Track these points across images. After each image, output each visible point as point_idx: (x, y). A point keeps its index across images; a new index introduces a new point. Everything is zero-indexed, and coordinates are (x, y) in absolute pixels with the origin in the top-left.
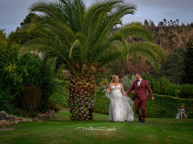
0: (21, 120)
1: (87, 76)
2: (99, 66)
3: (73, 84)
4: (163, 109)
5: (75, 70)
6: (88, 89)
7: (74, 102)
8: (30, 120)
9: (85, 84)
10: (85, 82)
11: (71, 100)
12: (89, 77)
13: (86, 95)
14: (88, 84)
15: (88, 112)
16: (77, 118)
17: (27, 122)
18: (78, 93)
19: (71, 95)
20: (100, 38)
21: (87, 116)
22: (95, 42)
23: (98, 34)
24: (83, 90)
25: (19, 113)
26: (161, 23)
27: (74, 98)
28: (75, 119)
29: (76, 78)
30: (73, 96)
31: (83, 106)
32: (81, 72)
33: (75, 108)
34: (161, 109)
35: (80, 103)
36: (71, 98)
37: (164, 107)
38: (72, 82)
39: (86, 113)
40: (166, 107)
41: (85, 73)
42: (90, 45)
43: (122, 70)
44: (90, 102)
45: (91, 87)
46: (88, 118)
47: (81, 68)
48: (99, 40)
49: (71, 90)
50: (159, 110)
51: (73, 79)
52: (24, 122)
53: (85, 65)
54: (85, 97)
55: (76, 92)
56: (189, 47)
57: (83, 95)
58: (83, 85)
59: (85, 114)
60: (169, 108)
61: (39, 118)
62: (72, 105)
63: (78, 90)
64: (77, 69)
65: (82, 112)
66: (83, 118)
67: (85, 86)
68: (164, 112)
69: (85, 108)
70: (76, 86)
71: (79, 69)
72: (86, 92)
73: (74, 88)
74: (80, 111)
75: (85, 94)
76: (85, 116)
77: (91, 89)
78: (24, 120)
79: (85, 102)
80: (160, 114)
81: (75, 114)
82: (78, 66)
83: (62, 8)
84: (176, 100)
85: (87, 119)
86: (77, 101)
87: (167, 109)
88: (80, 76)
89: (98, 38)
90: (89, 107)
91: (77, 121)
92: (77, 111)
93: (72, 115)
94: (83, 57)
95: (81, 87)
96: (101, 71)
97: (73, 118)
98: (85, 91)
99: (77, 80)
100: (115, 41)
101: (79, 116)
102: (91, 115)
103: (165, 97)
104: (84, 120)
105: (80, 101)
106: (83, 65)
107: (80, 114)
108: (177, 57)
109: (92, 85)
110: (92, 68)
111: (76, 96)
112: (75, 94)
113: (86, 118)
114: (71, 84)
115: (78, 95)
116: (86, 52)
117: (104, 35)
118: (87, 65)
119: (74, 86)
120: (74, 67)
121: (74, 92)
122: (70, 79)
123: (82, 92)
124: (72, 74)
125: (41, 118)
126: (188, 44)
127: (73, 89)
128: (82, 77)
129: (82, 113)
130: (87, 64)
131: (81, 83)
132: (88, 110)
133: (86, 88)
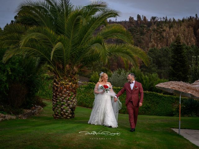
0: (5, 117)
1: (69, 76)
2: (81, 67)
3: (56, 83)
4: (148, 104)
5: (58, 70)
6: (71, 89)
7: (57, 101)
8: (14, 117)
9: (68, 83)
10: (68, 81)
11: (54, 99)
12: (71, 77)
13: (69, 94)
14: (70, 83)
15: (70, 111)
16: (59, 116)
17: (11, 119)
18: (61, 92)
19: (54, 94)
20: (83, 40)
21: (69, 114)
22: (78, 43)
23: (81, 36)
24: (65, 90)
25: (3, 110)
26: (153, 18)
27: (57, 97)
28: (57, 117)
29: (59, 78)
30: (56, 95)
31: (65, 105)
32: (64, 72)
33: (57, 107)
34: (146, 105)
35: (62, 101)
36: (54, 97)
37: (150, 103)
38: (55, 81)
39: (68, 112)
40: (151, 103)
41: (68, 73)
42: (73, 46)
43: (114, 63)
44: (72, 101)
45: (74, 87)
46: (69, 116)
47: (64, 68)
48: (82, 41)
49: (54, 89)
50: (144, 106)
51: (57, 79)
52: (7, 120)
53: (67, 66)
54: (67, 96)
55: (59, 91)
56: (177, 44)
57: (66, 94)
58: (66, 84)
59: (66, 112)
60: (154, 104)
61: (24, 115)
62: (54, 104)
63: (61, 89)
64: (60, 69)
65: (64, 110)
66: (65, 116)
67: (68, 86)
68: (149, 107)
69: (67, 106)
70: (59, 86)
71: (62, 69)
72: (68, 92)
73: (57, 87)
74: (62, 110)
75: (67, 94)
76: (67, 114)
77: (73, 89)
78: (8, 117)
79: (67, 101)
80: (145, 110)
81: (57, 112)
82: (61, 66)
83: (48, 8)
84: (161, 97)
85: (69, 118)
86: (59, 100)
87: (152, 105)
88: (63, 76)
89: (81, 39)
90: (71, 106)
91: (59, 119)
92: (60, 109)
93: (55, 113)
94: (66, 58)
95: (64, 87)
96: (84, 71)
97: (55, 116)
98: (67, 90)
99: (60, 80)
100: (96, 44)
101: (61, 114)
102: (72, 113)
103: (151, 93)
104: (66, 118)
105: (63, 100)
106: (66, 66)
107: (62, 112)
108: (167, 52)
109: (74, 85)
110: (75, 68)
111: (59, 95)
112: (58, 93)
113: (67, 116)
114: (55, 84)
115: (60, 94)
116: (69, 53)
117: (87, 37)
118: (70, 66)
119: (57, 85)
120: (57, 68)
121: (57, 91)
122: (53, 79)
123: (64, 91)
124: (55, 73)
125: (25, 114)
126: (176, 42)
127: (56, 89)
128: (65, 77)
129: (64, 112)
130: (70, 64)
131: (64, 83)
132: (70, 108)
133: (68, 87)
